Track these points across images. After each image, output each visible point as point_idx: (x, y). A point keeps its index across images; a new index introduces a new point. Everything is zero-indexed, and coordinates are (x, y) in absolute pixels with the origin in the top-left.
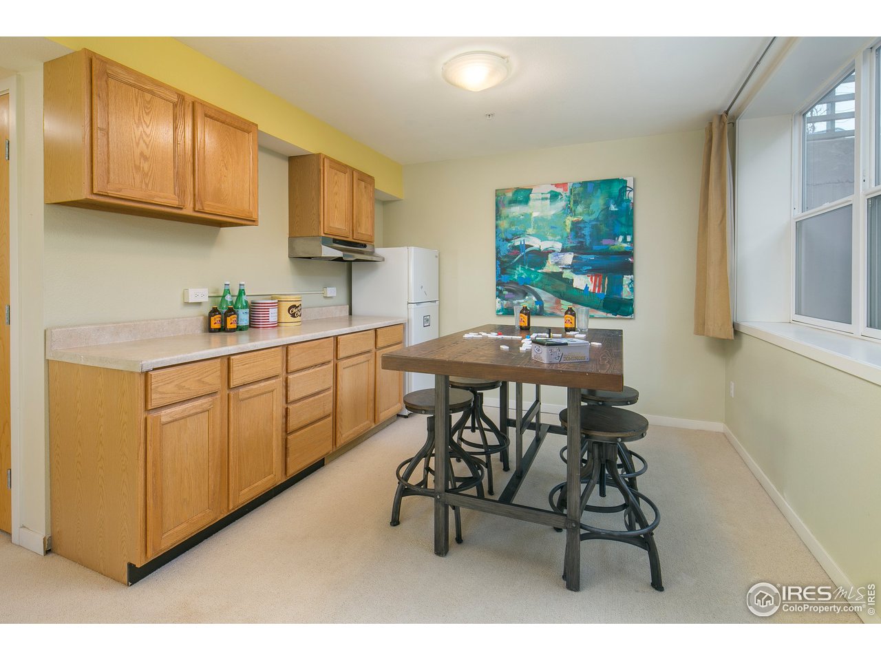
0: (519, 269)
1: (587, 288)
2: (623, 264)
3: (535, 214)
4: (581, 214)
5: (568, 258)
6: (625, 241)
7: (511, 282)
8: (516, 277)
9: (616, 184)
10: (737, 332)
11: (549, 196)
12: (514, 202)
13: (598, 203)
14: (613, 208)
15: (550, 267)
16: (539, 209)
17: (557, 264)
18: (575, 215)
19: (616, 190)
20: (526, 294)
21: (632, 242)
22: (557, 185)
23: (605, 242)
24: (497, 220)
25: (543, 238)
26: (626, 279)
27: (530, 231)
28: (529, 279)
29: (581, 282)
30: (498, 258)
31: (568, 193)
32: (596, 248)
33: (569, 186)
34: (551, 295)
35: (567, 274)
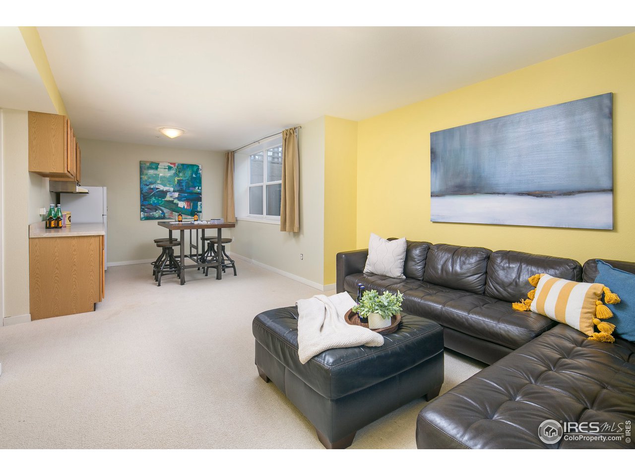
0: (153, 199)
1: (184, 207)
2: (197, 198)
3: (161, 175)
4: (181, 177)
5: (176, 195)
6: (198, 189)
7: (149, 204)
8: (152, 202)
9: (195, 167)
10: (237, 220)
11: (167, 167)
12: (150, 168)
13: (188, 173)
14: (194, 176)
15: (168, 198)
16: (162, 172)
17: (171, 197)
18: (179, 177)
19: (195, 169)
20: (156, 210)
21: (201, 189)
22: (171, 164)
23: (191, 189)
24: (141, 175)
25: (165, 186)
26: (199, 203)
27: (159, 182)
28: (158, 203)
29: (182, 204)
30: (141, 193)
31: (176, 168)
32: (188, 191)
33: (177, 164)
34: (168, 210)
35: (176, 201)
